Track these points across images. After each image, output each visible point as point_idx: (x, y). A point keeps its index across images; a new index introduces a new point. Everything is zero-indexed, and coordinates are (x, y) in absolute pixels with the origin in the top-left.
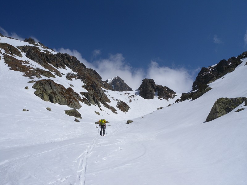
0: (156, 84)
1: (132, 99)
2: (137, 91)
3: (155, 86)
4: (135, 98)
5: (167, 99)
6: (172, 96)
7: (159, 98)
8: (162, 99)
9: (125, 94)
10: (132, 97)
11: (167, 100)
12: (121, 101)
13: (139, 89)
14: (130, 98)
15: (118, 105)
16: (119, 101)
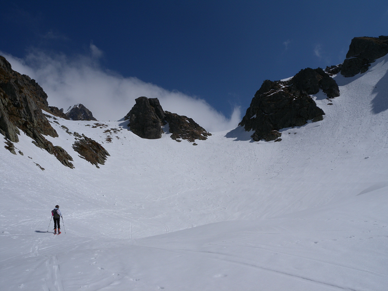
0: (164, 110)
1: (113, 136)
2: (123, 122)
3: (162, 114)
4: (119, 134)
5: (192, 140)
6: (202, 135)
7: (173, 137)
8: (181, 139)
9: (95, 125)
10: (112, 131)
11: (193, 143)
12: (86, 138)
13: (126, 118)
14: (108, 134)
15: (76, 144)
16: (80, 137)
